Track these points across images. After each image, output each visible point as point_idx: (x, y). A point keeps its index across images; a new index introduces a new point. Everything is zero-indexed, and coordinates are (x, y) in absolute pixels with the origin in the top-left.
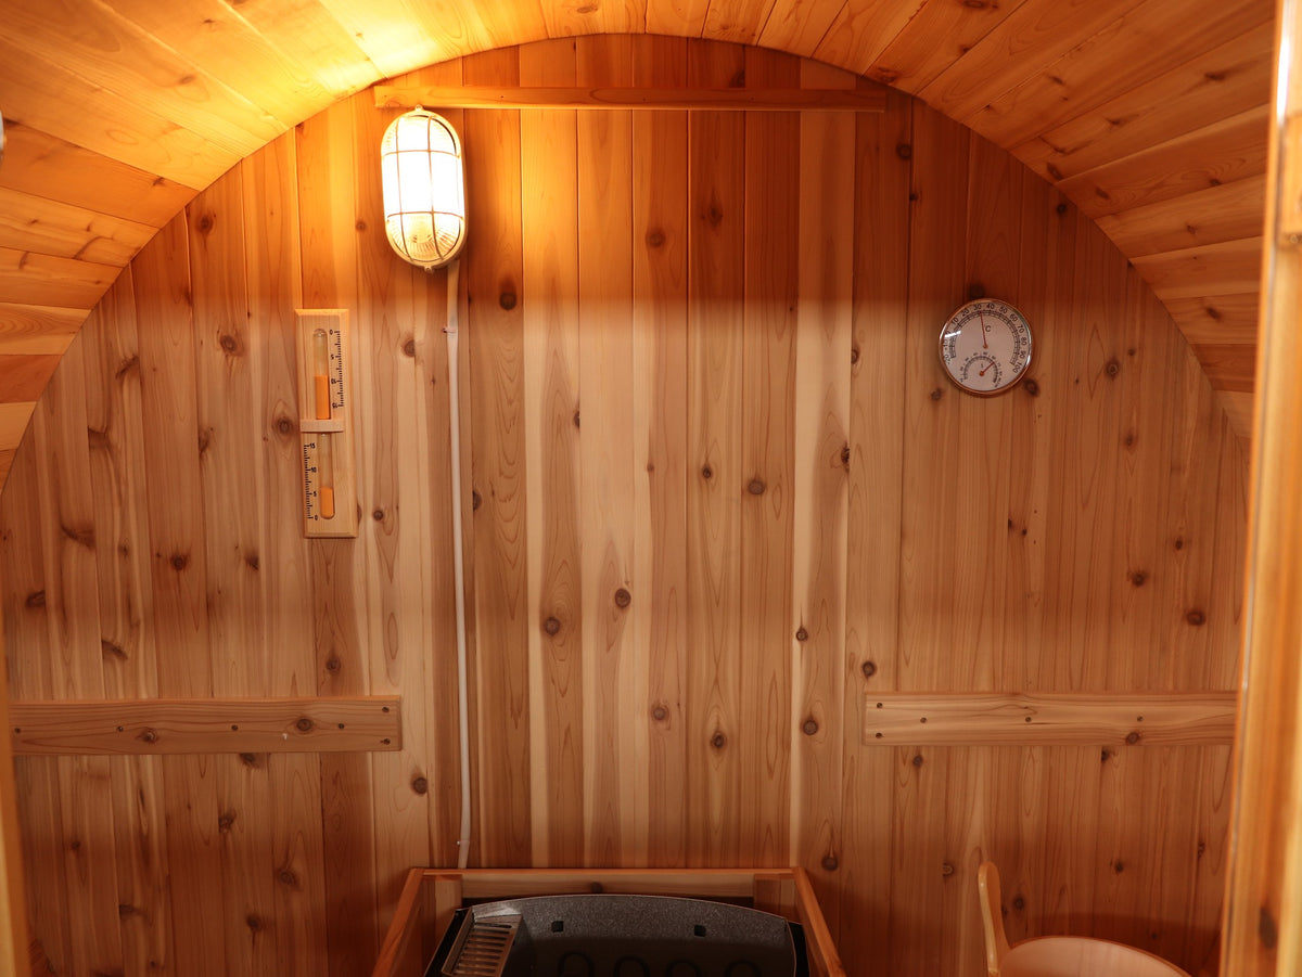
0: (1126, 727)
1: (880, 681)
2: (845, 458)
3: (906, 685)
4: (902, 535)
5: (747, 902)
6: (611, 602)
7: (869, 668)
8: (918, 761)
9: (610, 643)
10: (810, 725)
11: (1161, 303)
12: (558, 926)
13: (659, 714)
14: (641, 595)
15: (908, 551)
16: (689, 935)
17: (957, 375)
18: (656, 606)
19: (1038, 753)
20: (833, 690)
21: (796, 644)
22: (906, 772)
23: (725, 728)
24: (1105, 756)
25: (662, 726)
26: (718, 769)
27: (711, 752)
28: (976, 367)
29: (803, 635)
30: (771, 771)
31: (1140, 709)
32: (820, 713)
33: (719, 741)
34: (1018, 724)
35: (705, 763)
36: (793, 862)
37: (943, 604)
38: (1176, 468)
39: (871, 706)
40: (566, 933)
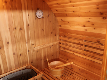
0: (52, 45)
1: (34, 46)
2: (29, 25)
3: (36, 45)
4: (34, 32)
5: (26, 69)
6: (7, 44)
7: (33, 45)
8: (38, 52)
9: (7, 48)
10: (29, 51)
11: (51, 10)
12: (8, 78)
13: (14, 54)
14: (10, 42)
15: (35, 33)
16: (22, 74)
17: (38, 17)
18: (12, 43)
19: (46, 48)
20: (30, 47)
21: (26, 44)
22: (37, 53)
23: (21, 53)
24: (51, 47)
25: (15, 55)
26: (21, 58)
27: (20, 56)
28: (39, 16)
29: (27, 43)
30: (26, 56)
31: (53, 43)
32: (29, 50)
33: (20, 55)
34: (45, 46)
35: (19, 57)
36: (29, 64)
37: (38, 38)
38: (53, 24)
39: (34, 48)
40: (9, 79)
